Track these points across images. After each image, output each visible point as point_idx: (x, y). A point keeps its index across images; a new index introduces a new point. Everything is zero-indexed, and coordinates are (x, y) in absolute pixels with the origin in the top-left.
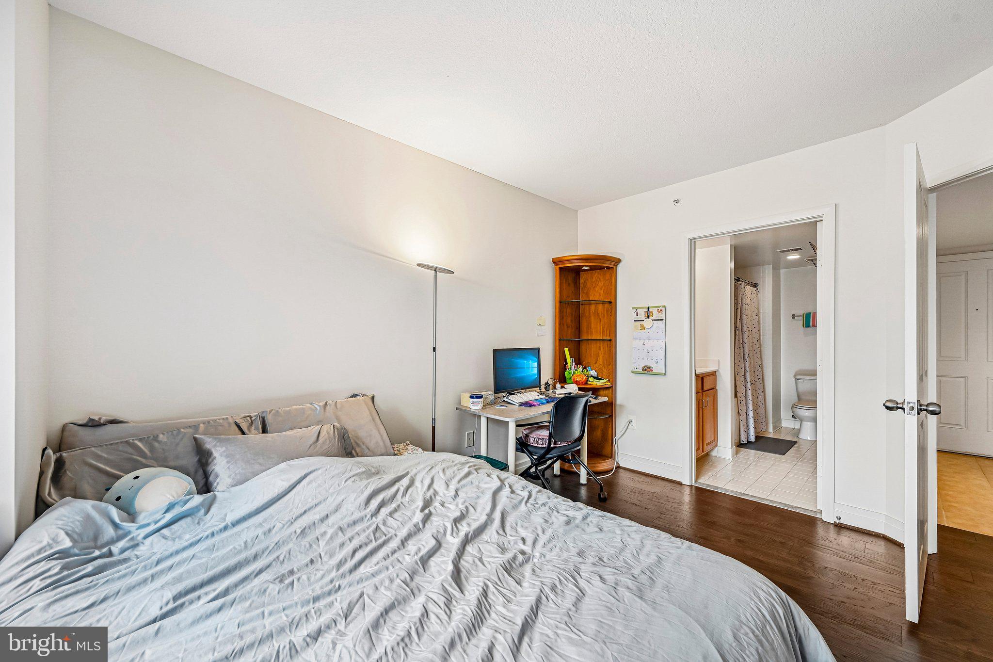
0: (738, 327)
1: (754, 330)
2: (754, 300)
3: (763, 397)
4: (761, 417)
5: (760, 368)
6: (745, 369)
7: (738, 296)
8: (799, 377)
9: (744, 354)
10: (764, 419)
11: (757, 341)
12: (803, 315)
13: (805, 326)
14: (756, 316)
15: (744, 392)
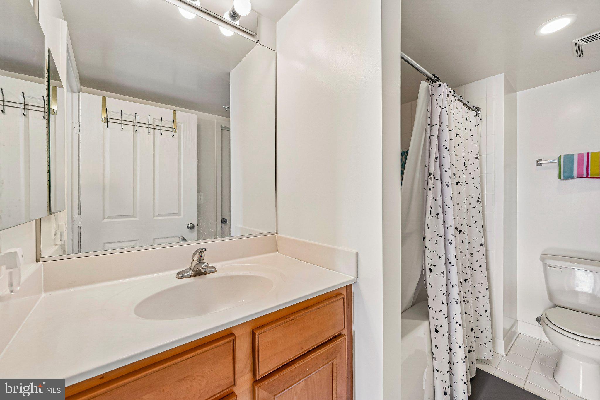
0: (432, 172)
1: (471, 182)
2: (473, 132)
3: (487, 297)
4: (485, 333)
5: (483, 248)
6: (447, 259)
7: (434, 108)
8: (550, 262)
9: (446, 229)
10: (490, 338)
11: (478, 201)
12: (559, 159)
13: (562, 177)
14: (476, 158)
15: (444, 308)
